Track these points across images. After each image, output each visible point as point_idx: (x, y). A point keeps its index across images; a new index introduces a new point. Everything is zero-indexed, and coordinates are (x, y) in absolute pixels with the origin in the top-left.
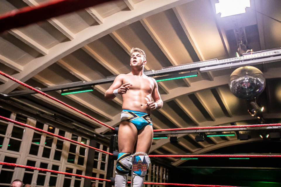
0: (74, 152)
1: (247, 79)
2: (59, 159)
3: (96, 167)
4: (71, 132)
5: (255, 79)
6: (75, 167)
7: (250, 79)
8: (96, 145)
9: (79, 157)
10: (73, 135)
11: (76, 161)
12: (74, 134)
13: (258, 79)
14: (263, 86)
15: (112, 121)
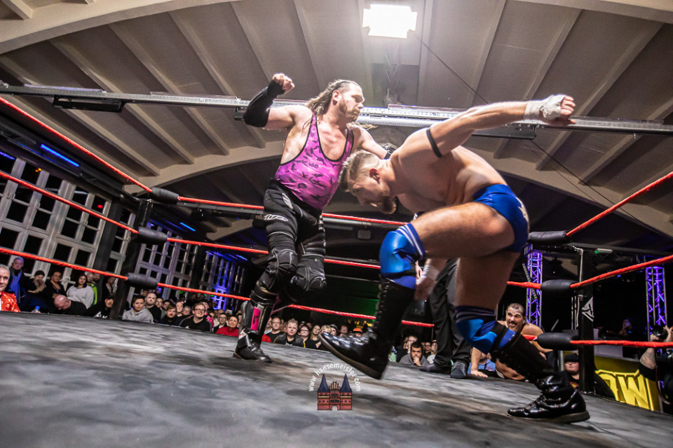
0: (78, 218)
2: (44, 227)
3: (118, 250)
4: (73, 182)
6: (76, 245)
8: (123, 213)
9: (86, 228)
10: (78, 189)
11: (79, 233)
12: (81, 187)
15: (158, 177)
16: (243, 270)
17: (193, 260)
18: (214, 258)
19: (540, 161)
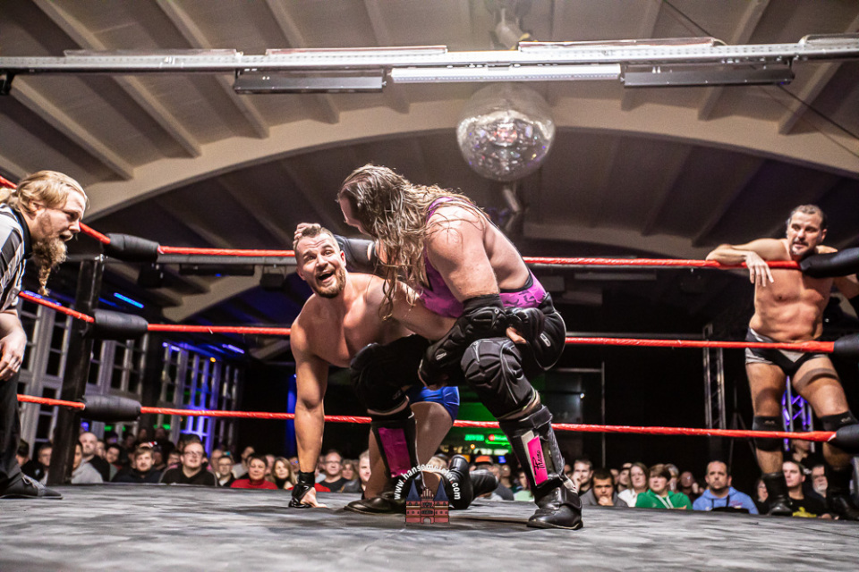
1: (509, 123)
5: (532, 123)
7: (517, 121)
13: (539, 124)
14: (548, 147)
16: (236, 372)
17: (142, 363)
18: (179, 356)
19: (787, 116)
